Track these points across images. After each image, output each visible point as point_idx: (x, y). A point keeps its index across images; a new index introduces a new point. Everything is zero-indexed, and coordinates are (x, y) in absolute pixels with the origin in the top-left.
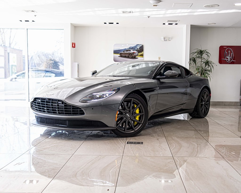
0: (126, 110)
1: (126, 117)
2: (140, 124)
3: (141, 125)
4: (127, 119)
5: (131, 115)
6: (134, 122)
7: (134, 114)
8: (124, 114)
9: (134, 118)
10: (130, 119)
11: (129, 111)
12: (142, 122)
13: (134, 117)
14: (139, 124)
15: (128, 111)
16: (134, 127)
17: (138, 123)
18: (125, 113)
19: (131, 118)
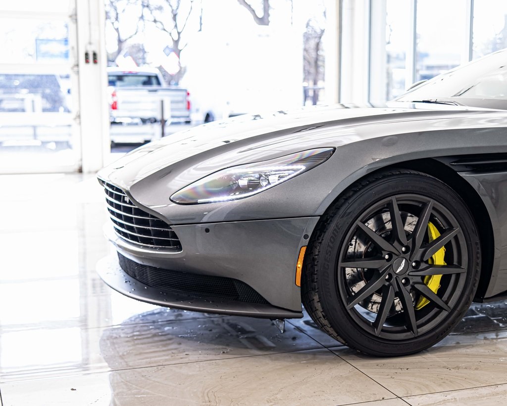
0: (396, 244)
1: (391, 272)
2: (441, 309)
3: (444, 314)
4: (393, 281)
5: (414, 267)
6: (418, 295)
7: (423, 266)
8: (387, 257)
9: (423, 283)
10: (403, 281)
11: (407, 247)
12: (452, 303)
13: (423, 277)
14: (436, 310)
15: (403, 249)
16: (417, 319)
17: (432, 305)
18: (390, 254)
19: (410, 277)
